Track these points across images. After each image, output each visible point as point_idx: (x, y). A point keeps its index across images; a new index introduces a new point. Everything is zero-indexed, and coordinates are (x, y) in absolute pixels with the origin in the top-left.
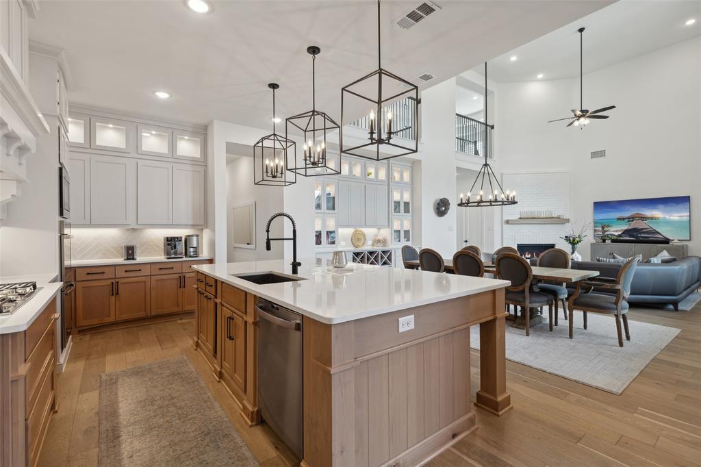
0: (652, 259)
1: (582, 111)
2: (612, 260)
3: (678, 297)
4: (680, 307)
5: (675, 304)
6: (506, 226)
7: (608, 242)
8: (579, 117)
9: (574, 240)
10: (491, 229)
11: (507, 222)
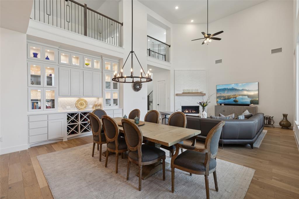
0: (239, 116)
1: (208, 35)
2: (218, 117)
3: (253, 140)
4: (254, 145)
5: (252, 144)
6: (176, 97)
7: (223, 105)
8: (206, 38)
9: (204, 105)
10: (169, 98)
11: (177, 95)
